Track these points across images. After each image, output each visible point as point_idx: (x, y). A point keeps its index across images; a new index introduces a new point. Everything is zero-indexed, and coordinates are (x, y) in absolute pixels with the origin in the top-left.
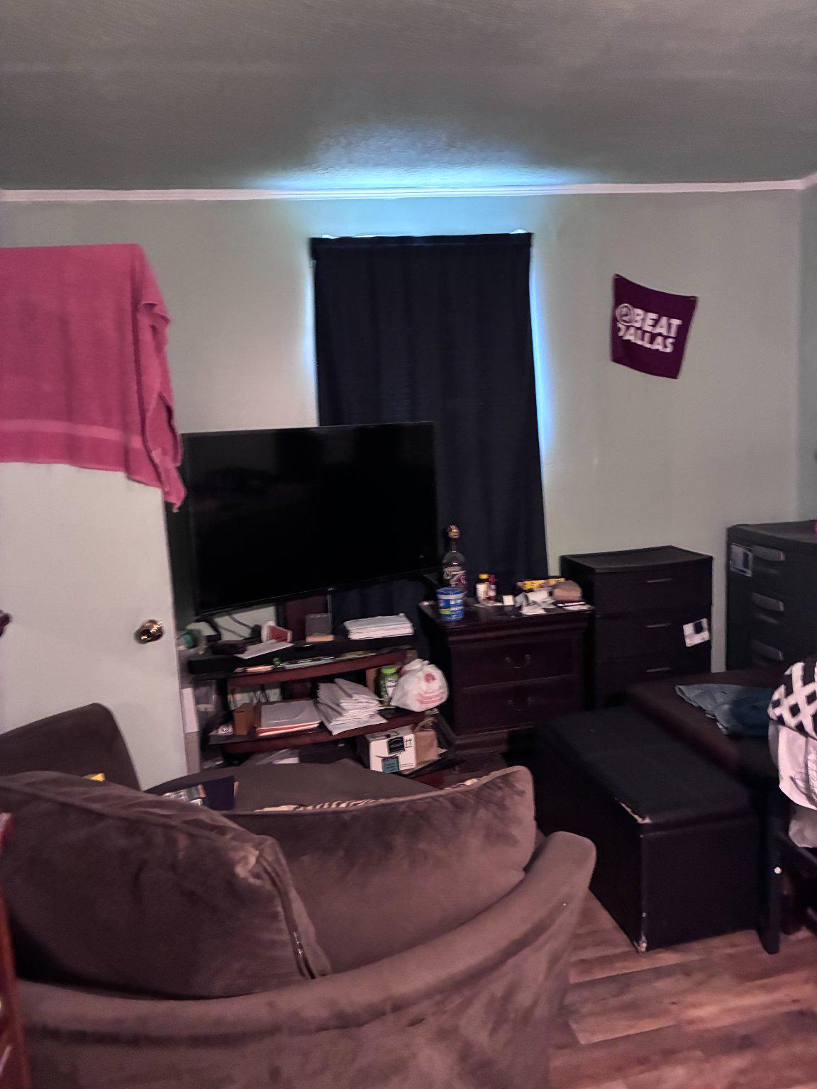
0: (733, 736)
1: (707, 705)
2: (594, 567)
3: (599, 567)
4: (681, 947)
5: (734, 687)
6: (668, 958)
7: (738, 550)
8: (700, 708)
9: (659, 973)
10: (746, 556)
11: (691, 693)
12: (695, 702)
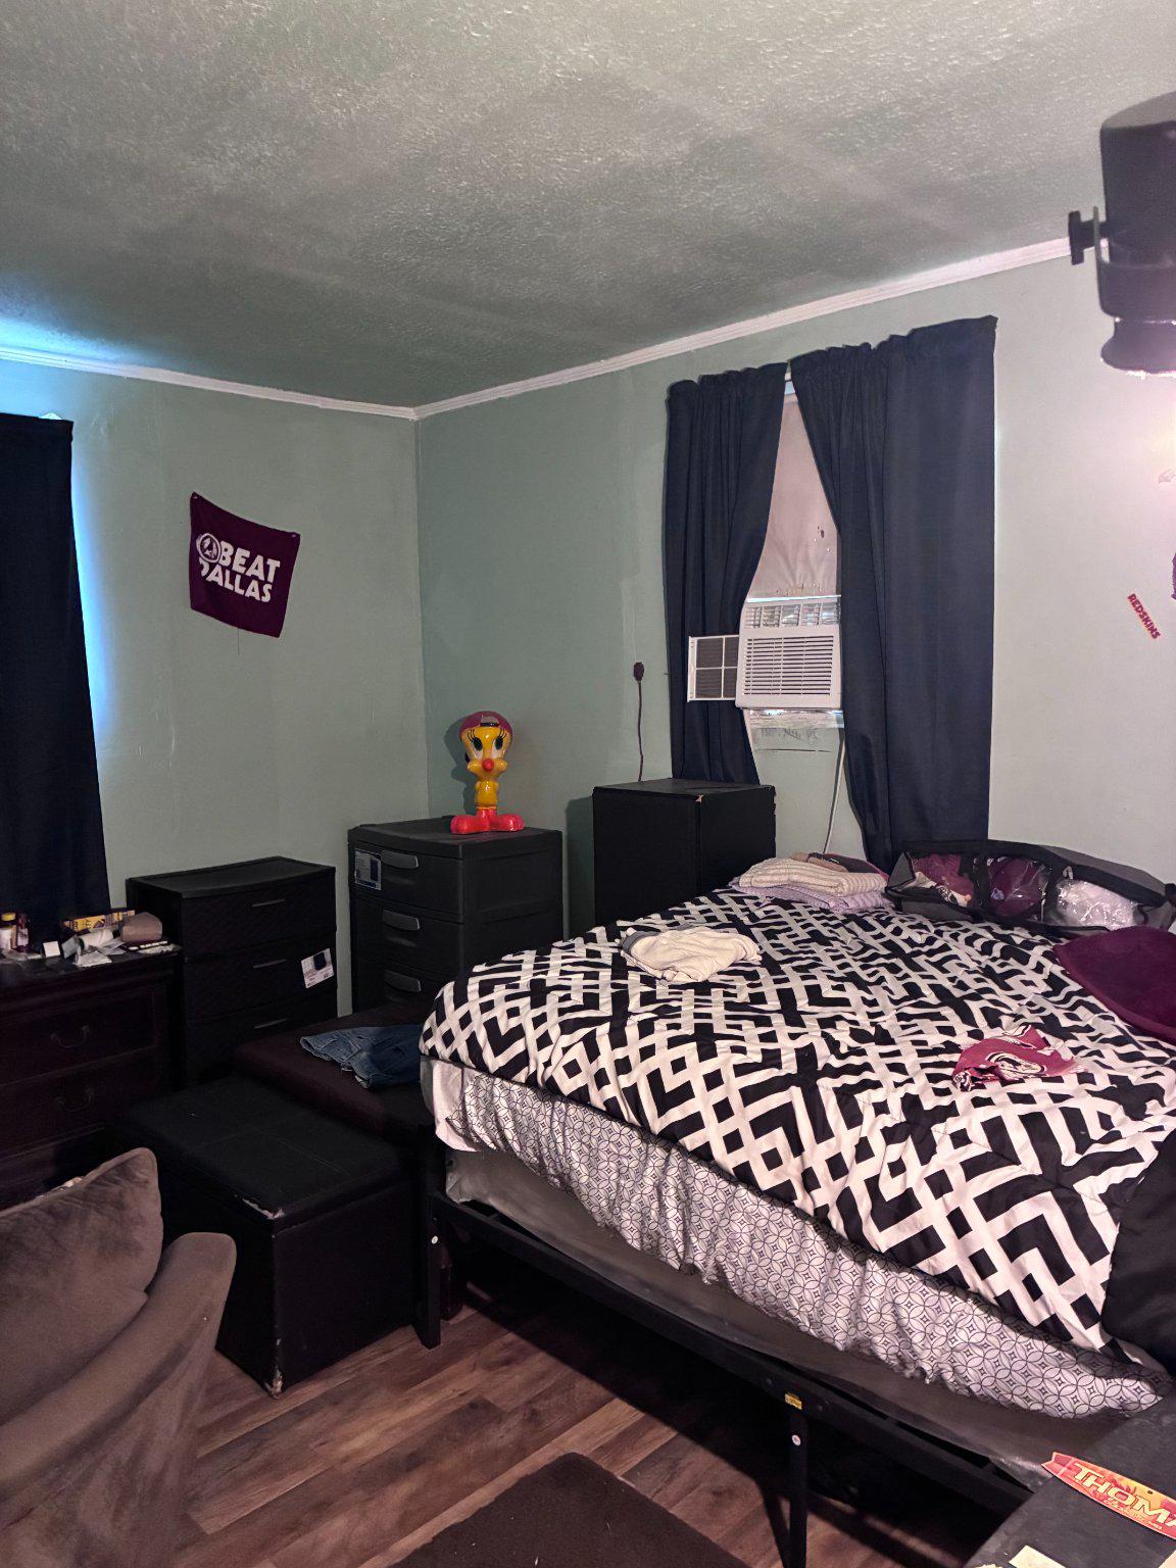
0: (375, 1088)
1: (341, 1056)
2: (178, 890)
3: (186, 891)
4: (325, 1372)
5: (371, 1029)
6: (311, 1391)
7: (364, 858)
8: (333, 1062)
9: (300, 1413)
10: (374, 864)
11: (319, 1044)
12: (325, 1055)
